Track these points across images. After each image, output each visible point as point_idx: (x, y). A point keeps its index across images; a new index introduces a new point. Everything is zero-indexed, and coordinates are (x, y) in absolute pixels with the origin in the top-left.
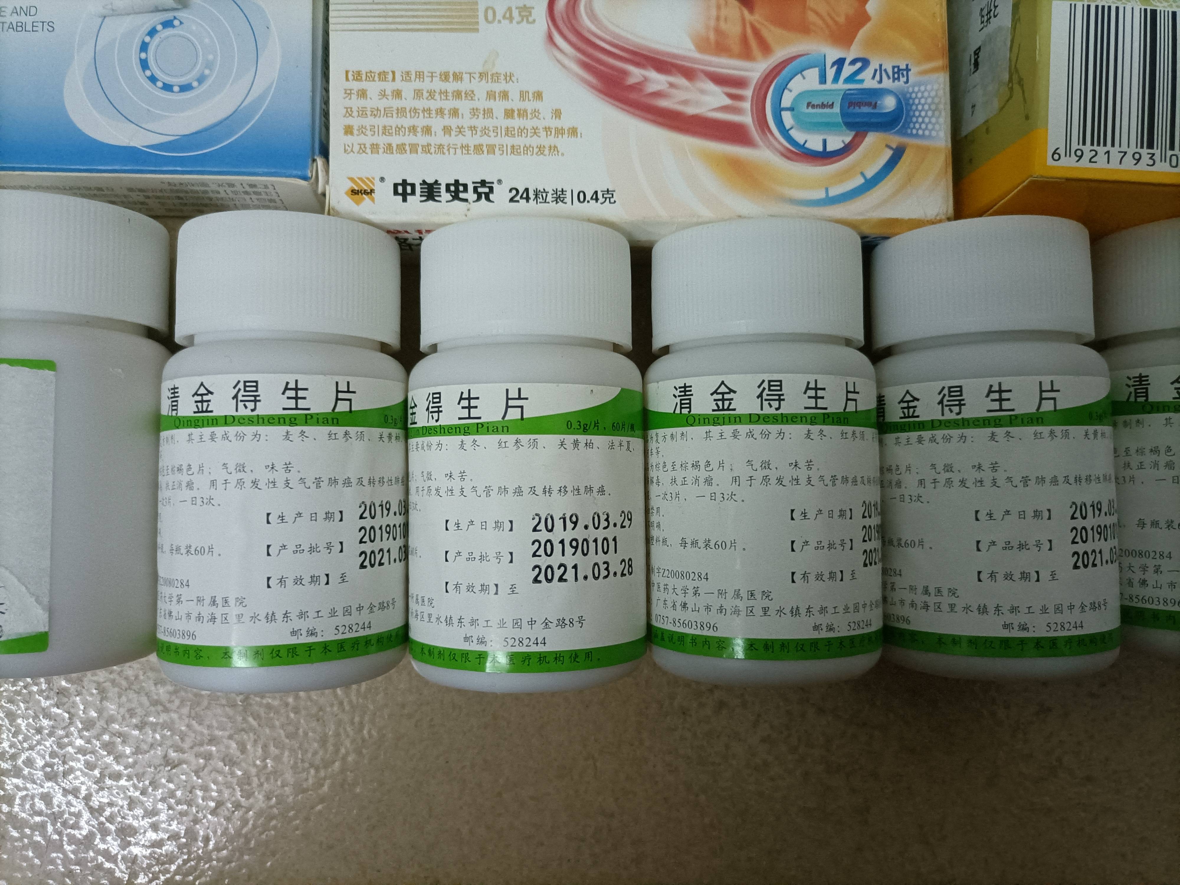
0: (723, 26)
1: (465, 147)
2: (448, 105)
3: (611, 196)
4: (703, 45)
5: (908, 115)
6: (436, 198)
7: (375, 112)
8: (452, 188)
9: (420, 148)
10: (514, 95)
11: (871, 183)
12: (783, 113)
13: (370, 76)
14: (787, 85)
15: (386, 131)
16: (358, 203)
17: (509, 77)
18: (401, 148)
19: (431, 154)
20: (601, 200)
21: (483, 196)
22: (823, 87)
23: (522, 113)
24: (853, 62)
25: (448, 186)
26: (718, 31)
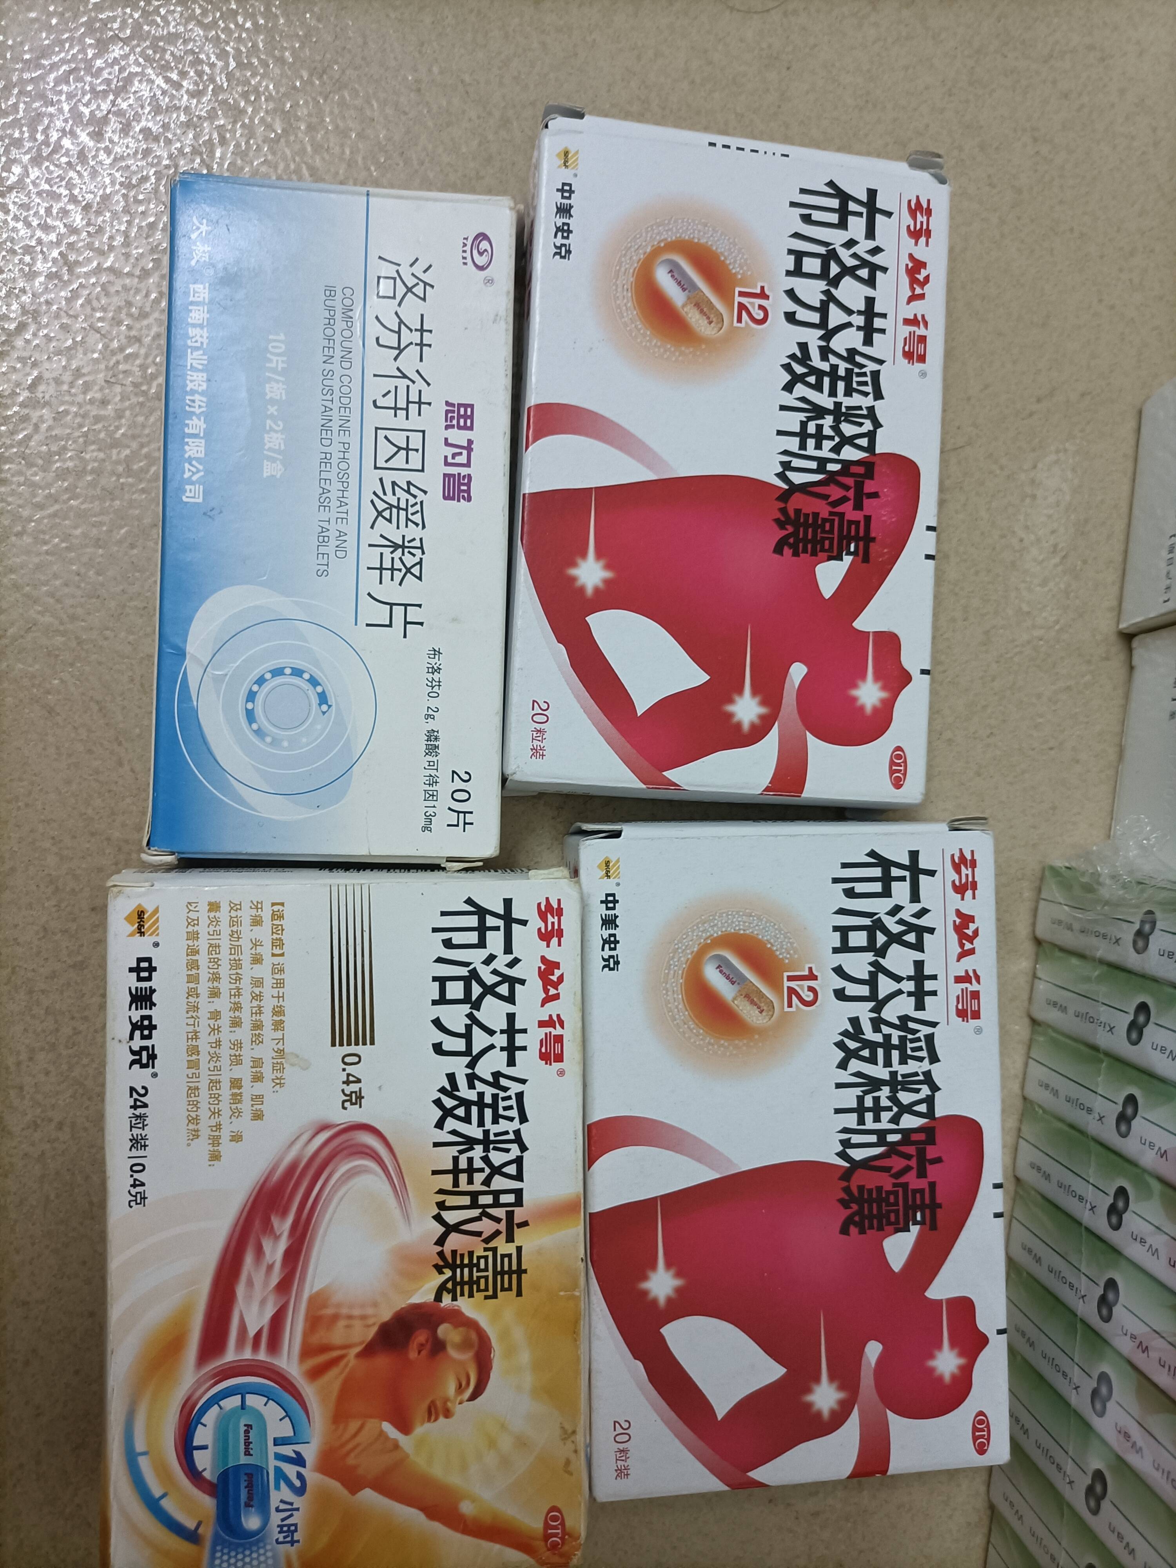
0: (341, 1323)
1: (196, 1036)
2: (246, 1016)
3: (139, 1201)
4: (318, 1301)
5: (238, 1545)
6: (134, 1006)
7: (235, 935)
8: (146, 1023)
9: (195, 986)
10: (258, 1089)
11: (153, 1505)
12: (239, 1396)
13: (278, 929)
14: (273, 1400)
15: (214, 948)
16: (128, 919)
17: (279, 1082)
18: (193, 965)
19: (187, 998)
20: (133, 1191)
21: (138, 1057)
22: (270, 1443)
23: (236, 1098)
24: (300, 1476)
25: (149, 1018)
26: (335, 1318)
